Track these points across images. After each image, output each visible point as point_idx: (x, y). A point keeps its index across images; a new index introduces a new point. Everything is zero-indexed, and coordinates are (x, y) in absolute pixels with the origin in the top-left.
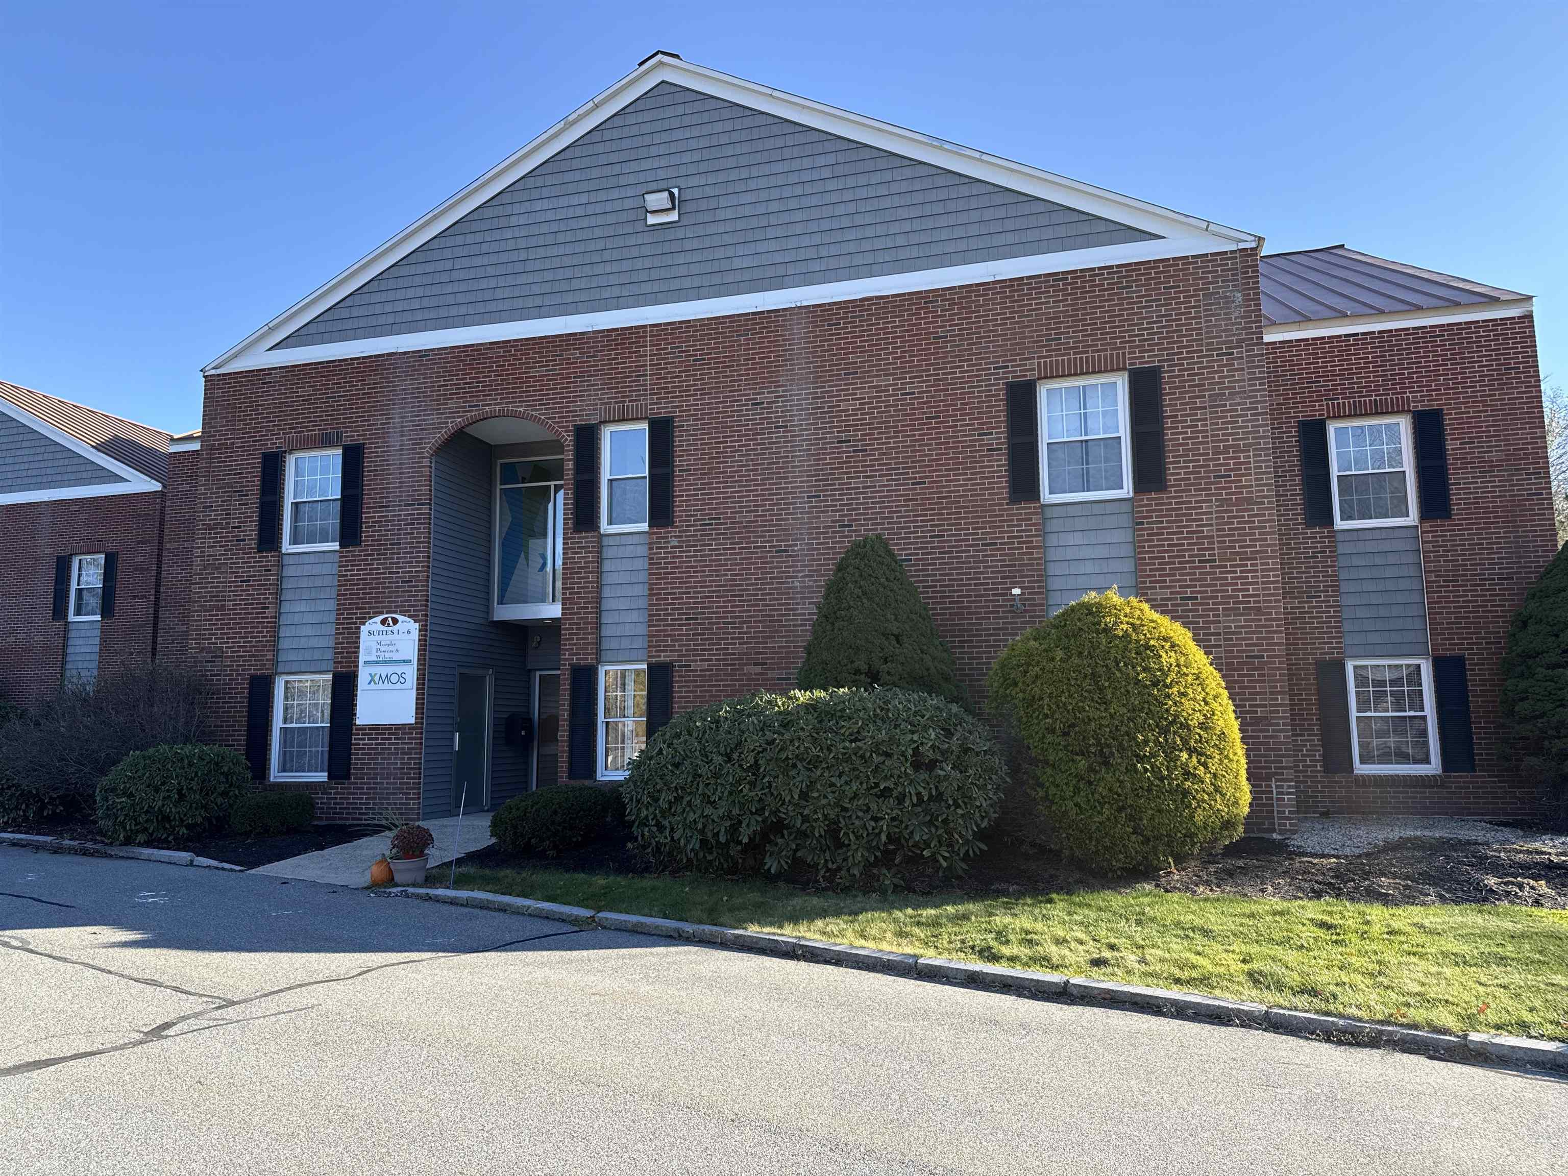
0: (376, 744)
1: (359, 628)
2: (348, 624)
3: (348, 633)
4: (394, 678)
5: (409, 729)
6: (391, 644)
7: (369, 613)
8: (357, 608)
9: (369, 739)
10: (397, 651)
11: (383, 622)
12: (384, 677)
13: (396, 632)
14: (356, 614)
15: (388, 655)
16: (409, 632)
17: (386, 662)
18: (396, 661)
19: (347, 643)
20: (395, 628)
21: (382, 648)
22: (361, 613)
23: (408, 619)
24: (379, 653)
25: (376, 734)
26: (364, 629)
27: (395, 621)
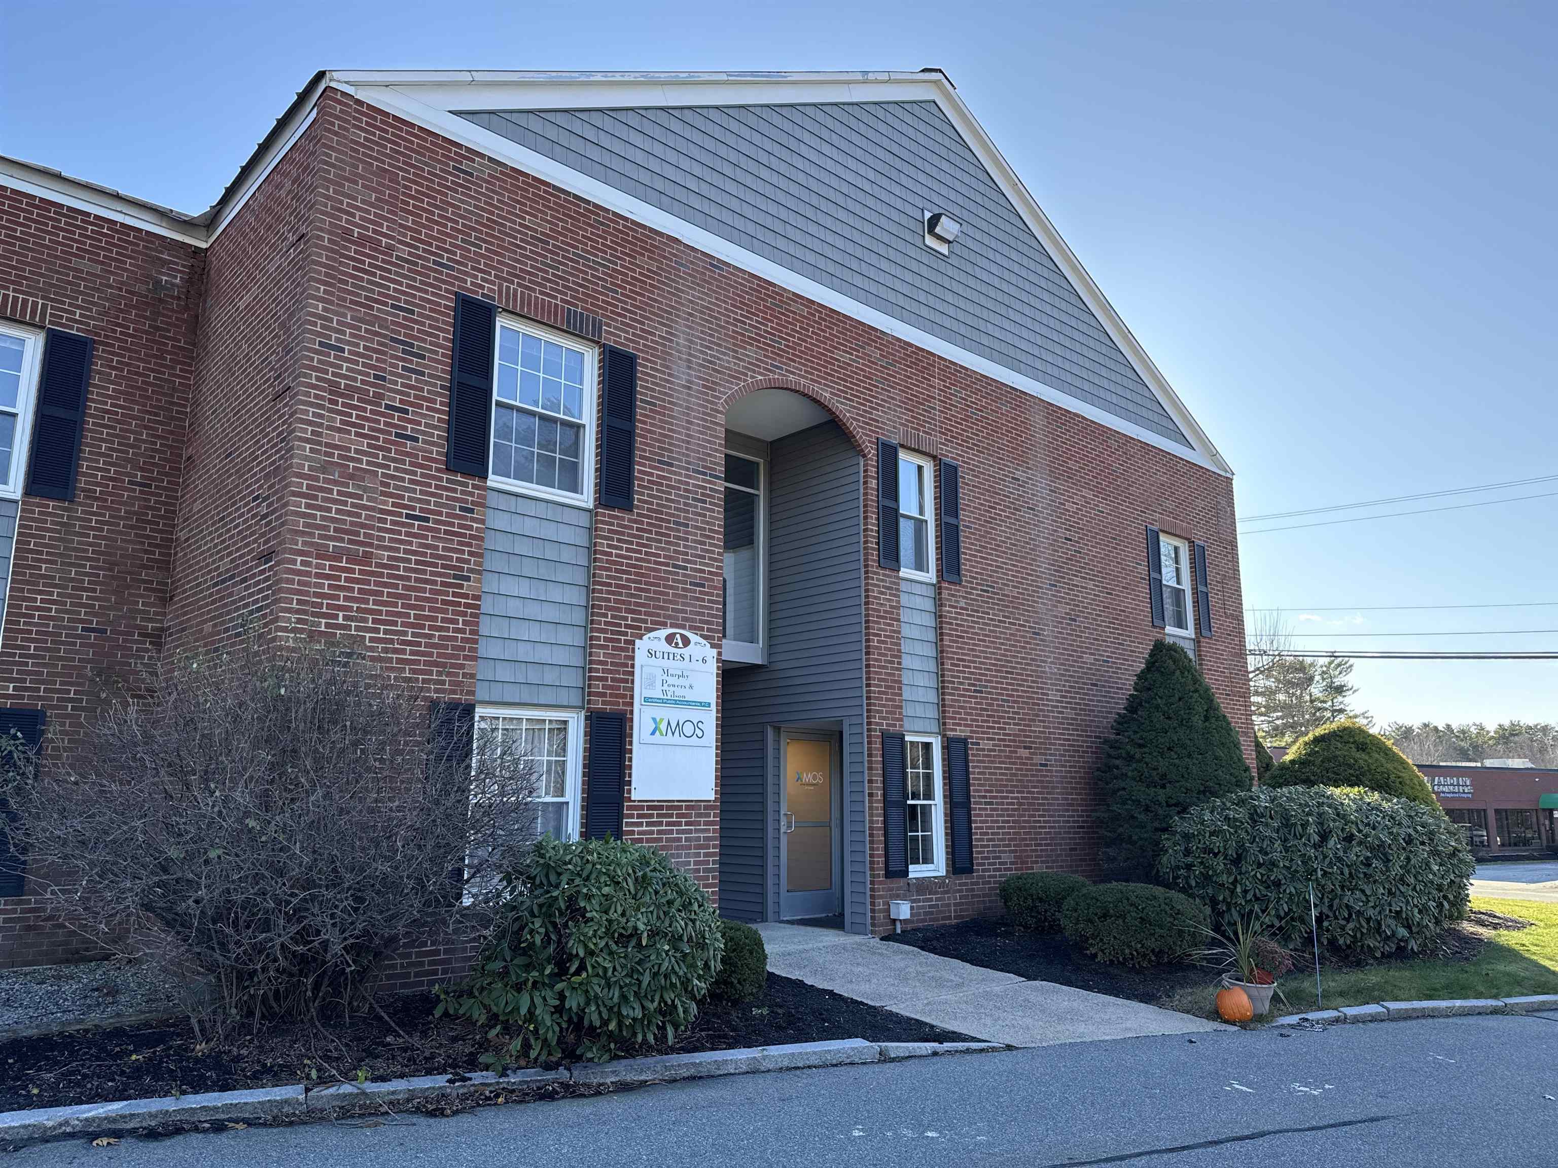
0: (659, 832)
1: (633, 643)
2: (613, 632)
3: (614, 648)
4: (688, 729)
5: (706, 808)
6: (683, 676)
7: (645, 622)
8: (629, 611)
9: (648, 824)
10: (691, 687)
11: (670, 639)
12: (673, 725)
13: (687, 658)
14: (626, 619)
15: (679, 692)
16: (704, 661)
17: (676, 702)
18: (688, 703)
19: (612, 664)
20: (686, 651)
21: (671, 680)
22: (633, 620)
23: (704, 642)
24: (665, 687)
25: (659, 816)
26: (642, 646)
27: (686, 642)
